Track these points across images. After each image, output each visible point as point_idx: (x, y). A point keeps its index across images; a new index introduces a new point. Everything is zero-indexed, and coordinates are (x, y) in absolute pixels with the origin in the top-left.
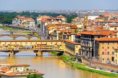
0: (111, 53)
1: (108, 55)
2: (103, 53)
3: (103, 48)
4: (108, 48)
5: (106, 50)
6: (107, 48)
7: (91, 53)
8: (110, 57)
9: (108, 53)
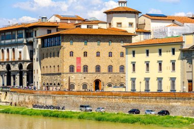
0: (92, 69)
1: (85, 75)
2: (72, 69)
3: (71, 54)
4: (85, 54)
5: (79, 59)
6: (82, 55)
7: (25, 77)
8: (90, 80)
9: (86, 68)
